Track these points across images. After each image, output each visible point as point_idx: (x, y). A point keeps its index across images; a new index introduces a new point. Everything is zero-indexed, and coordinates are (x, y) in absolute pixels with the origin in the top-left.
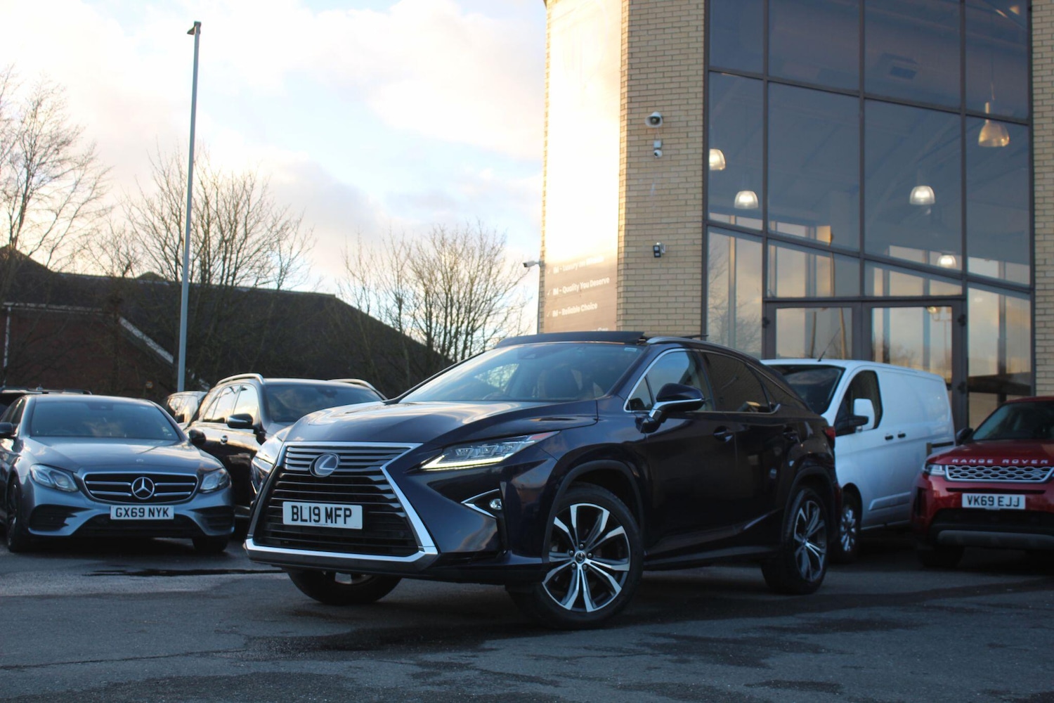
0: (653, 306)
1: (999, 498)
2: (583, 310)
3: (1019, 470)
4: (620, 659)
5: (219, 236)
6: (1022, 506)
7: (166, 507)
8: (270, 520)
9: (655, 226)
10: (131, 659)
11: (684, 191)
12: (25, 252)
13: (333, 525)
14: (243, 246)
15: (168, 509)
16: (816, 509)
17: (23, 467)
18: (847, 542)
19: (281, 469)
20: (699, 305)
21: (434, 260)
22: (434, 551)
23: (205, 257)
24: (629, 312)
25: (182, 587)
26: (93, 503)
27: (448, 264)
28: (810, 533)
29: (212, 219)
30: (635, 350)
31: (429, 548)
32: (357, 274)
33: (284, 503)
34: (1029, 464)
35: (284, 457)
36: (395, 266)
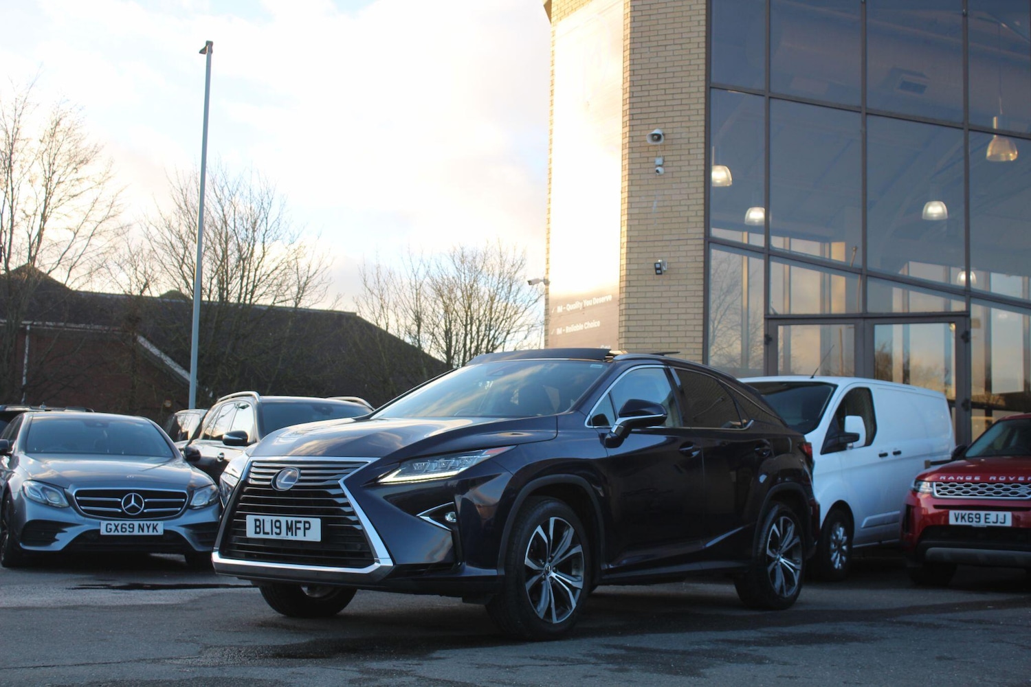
0: (655, 323)
1: (986, 515)
2: (586, 328)
3: (1006, 486)
4: (561, 668)
5: (237, 255)
6: (1009, 523)
7: (155, 523)
8: (235, 533)
9: (656, 243)
10: (83, 665)
11: (686, 208)
12: (45, 271)
13: (294, 538)
14: (261, 264)
15: (157, 524)
16: (791, 525)
17: (16, 483)
18: (838, 559)
19: (244, 483)
20: (701, 322)
21: (453, 278)
22: (389, 563)
23: (223, 275)
24: (631, 329)
25: (160, 600)
26: (83, 518)
27: (467, 281)
28: (784, 549)
29: (230, 237)
30: (601, 366)
31: (384, 560)
32: (376, 292)
33: (248, 517)
34: (1016, 481)
35: (249, 472)
36: (413, 283)
